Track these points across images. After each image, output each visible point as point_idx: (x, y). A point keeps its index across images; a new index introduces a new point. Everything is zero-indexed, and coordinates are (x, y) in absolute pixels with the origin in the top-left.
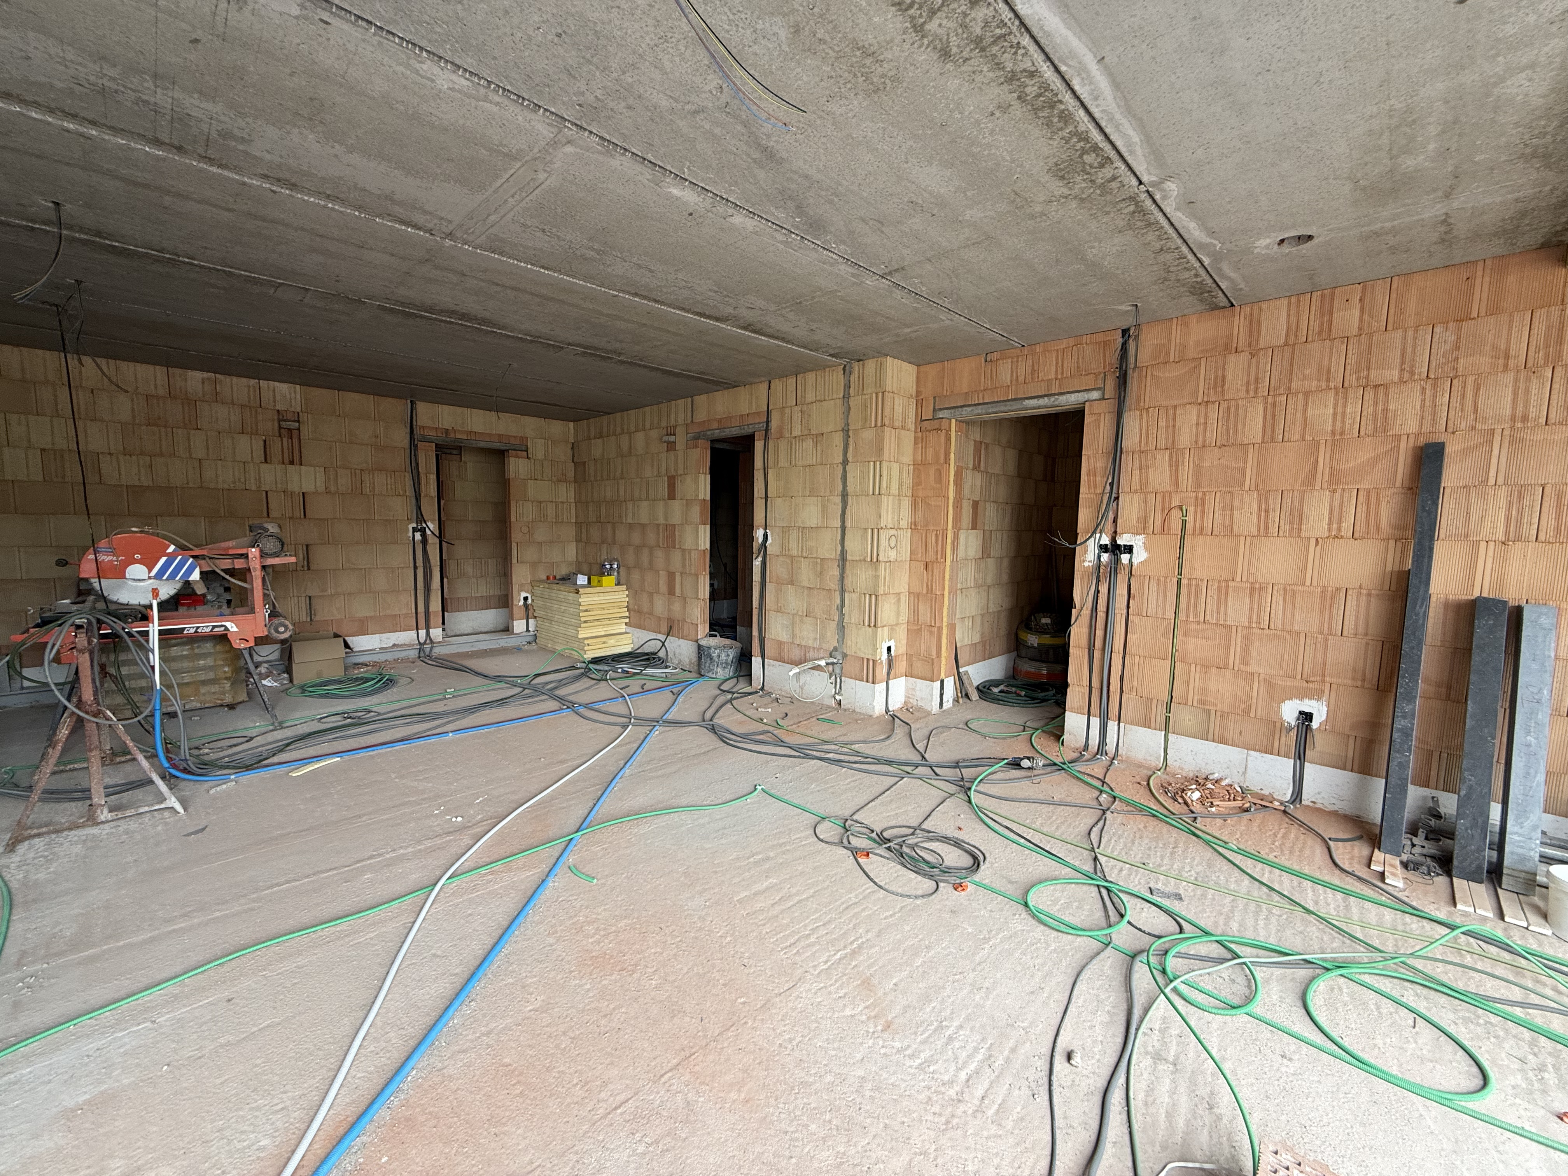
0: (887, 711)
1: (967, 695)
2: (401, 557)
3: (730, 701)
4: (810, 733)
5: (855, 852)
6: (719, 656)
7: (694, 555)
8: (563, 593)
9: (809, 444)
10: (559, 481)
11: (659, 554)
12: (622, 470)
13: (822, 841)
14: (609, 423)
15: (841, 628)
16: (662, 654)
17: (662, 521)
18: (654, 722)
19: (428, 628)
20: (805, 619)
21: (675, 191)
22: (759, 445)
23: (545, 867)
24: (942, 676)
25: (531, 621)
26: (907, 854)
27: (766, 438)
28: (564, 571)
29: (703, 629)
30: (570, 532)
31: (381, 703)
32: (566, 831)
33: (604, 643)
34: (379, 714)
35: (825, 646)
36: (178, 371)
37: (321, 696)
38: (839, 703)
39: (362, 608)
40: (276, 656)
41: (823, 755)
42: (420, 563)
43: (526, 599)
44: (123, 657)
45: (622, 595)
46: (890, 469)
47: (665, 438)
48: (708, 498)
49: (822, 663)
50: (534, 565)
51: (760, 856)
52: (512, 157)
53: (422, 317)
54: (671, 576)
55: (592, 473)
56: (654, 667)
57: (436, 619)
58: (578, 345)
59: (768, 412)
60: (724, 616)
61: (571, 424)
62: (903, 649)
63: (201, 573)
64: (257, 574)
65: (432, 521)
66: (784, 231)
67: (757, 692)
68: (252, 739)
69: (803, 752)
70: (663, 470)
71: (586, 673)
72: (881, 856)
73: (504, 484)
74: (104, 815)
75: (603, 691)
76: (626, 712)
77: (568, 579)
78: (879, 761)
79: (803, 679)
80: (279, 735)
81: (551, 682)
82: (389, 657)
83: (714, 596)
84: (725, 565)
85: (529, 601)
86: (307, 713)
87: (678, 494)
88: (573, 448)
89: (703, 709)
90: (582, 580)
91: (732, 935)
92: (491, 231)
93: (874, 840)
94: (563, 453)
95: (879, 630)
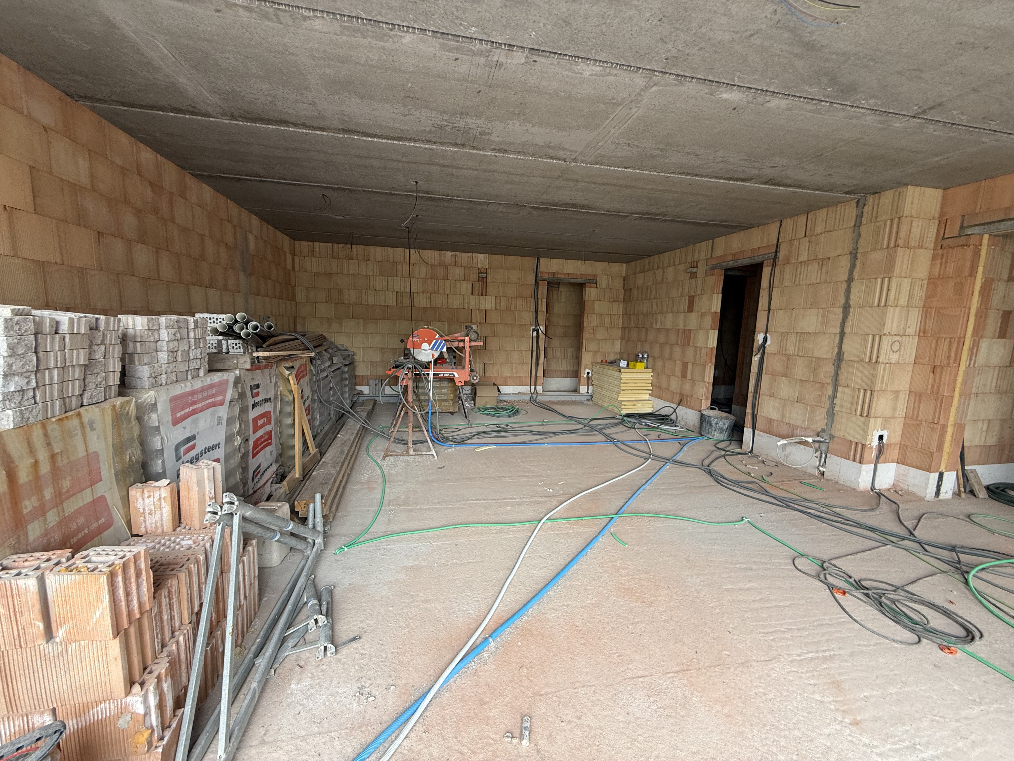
0: (873, 488)
1: (972, 492)
2: (526, 345)
3: (724, 456)
4: (792, 490)
5: (832, 588)
6: (717, 424)
7: (704, 351)
8: (611, 371)
9: (815, 267)
10: (614, 301)
11: (677, 350)
12: (656, 293)
13: (800, 570)
14: (649, 262)
15: (831, 414)
16: (673, 417)
17: (681, 326)
18: (666, 460)
19: (536, 385)
20: (796, 405)
21: (725, 96)
22: (766, 271)
23: (597, 529)
24: (942, 469)
25: (590, 387)
26: (885, 604)
27: (774, 265)
28: (612, 358)
29: (706, 403)
30: (619, 333)
31: (513, 422)
32: (609, 512)
33: (634, 405)
34: (512, 428)
35: (812, 427)
36: (443, 252)
37: (487, 414)
38: (823, 474)
39: (506, 372)
40: (469, 392)
41: (804, 509)
42: (535, 349)
43: (588, 373)
44: (421, 385)
45: (648, 375)
46: (899, 285)
47: (690, 270)
48: (719, 310)
49: (810, 440)
50: (595, 353)
51: (745, 566)
52: (617, 104)
53: (552, 209)
54: (685, 366)
55: (635, 296)
56: (666, 425)
57: (540, 381)
58: (638, 213)
59: (778, 245)
60: (721, 396)
61: (624, 265)
62: (897, 439)
63: (447, 348)
64: (467, 350)
65: (542, 325)
66: (814, 102)
67: (746, 454)
68: (460, 430)
69: (786, 504)
70: (686, 292)
71: (622, 422)
72: (858, 598)
73: (581, 304)
74: (412, 452)
75: (631, 435)
76: (648, 451)
77: (614, 363)
78: (860, 525)
79: (789, 449)
80: (470, 430)
81: (601, 425)
82: (517, 399)
83: (716, 382)
84: (726, 360)
85: (590, 375)
86: (481, 422)
87: (695, 308)
88: (624, 280)
89: (703, 457)
90: (623, 364)
91: (720, 609)
92: (598, 152)
93: (852, 584)
94: (618, 283)
95: (872, 420)
